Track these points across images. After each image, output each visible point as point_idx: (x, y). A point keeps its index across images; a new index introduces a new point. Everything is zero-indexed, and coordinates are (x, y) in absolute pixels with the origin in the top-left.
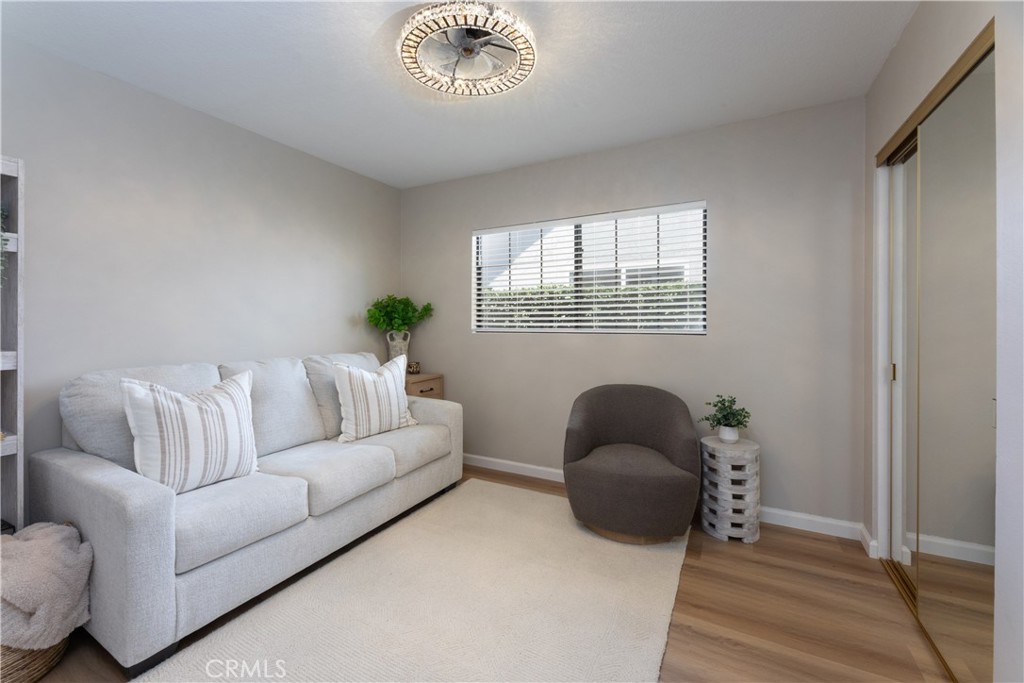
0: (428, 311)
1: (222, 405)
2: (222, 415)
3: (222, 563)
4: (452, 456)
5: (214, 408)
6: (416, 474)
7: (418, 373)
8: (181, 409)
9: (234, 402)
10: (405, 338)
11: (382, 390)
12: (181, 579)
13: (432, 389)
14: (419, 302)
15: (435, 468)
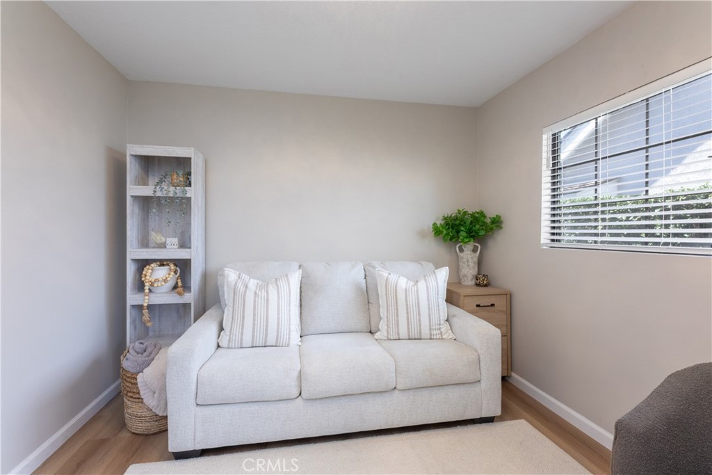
0: (497, 223)
1: (270, 292)
2: (268, 300)
3: (227, 408)
4: (483, 384)
5: (264, 294)
6: (425, 393)
7: (486, 286)
8: (245, 291)
9: (278, 292)
10: (475, 250)
11: (412, 298)
12: (199, 409)
13: (493, 305)
14: (491, 213)
15: (454, 394)
